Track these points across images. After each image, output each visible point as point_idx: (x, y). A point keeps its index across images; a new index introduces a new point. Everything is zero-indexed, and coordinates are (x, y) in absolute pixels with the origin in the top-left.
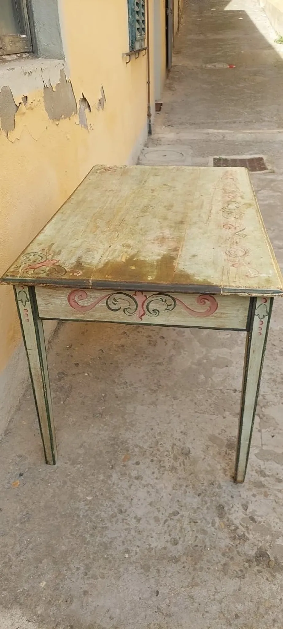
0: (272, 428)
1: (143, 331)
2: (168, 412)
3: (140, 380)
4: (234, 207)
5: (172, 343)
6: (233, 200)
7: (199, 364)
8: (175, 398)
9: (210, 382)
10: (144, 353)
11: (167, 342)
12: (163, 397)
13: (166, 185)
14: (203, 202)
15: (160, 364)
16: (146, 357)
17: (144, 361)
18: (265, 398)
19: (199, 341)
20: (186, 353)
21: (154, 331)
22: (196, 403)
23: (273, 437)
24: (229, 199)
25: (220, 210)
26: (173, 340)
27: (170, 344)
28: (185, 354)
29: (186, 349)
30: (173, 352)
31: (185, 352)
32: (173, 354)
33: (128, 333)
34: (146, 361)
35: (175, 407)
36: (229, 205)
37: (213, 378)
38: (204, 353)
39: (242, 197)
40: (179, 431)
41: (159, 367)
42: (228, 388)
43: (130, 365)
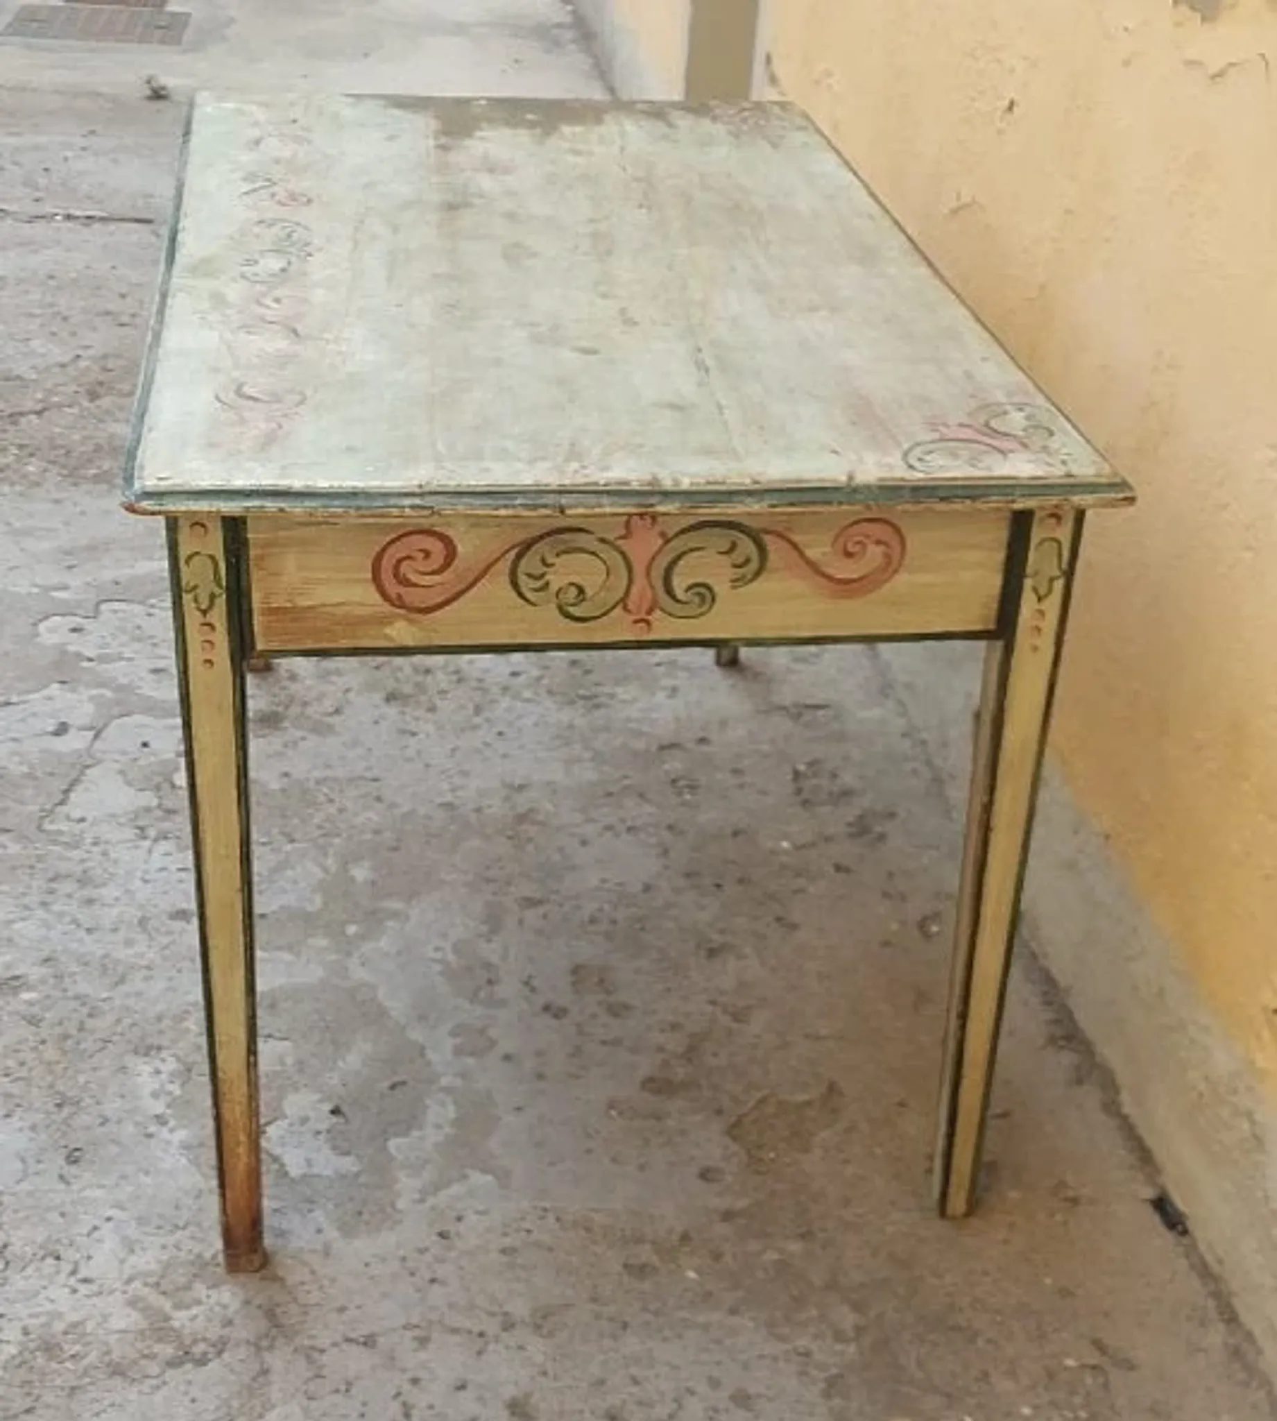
0: (142, 762)
1: (660, 1038)
2: (465, 774)
3: (584, 843)
4: (262, 262)
5: (501, 991)
6: (263, 288)
7: (374, 920)
8: (449, 806)
9: (330, 862)
10: (608, 936)
11: (526, 991)
12: (490, 806)
13: (586, 351)
14: (389, 279)
15: (530, 903)
16: (593, 920)
17: (596, 906)
18: (137, 831)
19: (383, 1013)
20: (432, 954)
21: (604, 1043)
22: (379, 799)
23: (145, 745)
24: (278, 293)
25: (320, 249)
26: (503, 1003)
27: (509, 988)
28: (437, 949)
29: (437, 968)
30: (490, 951)
31: (439, 955)
32: (489, 941)
33: (725, 1020)
34: (590, 908)
35: (445, 786)
36: (283, 270)
37: (320, 874)
38: (353, 963)
39: (218, 300)
40: (422, 736)
41: (529, 890)
42: (267, 849)
43: (647, 888)
